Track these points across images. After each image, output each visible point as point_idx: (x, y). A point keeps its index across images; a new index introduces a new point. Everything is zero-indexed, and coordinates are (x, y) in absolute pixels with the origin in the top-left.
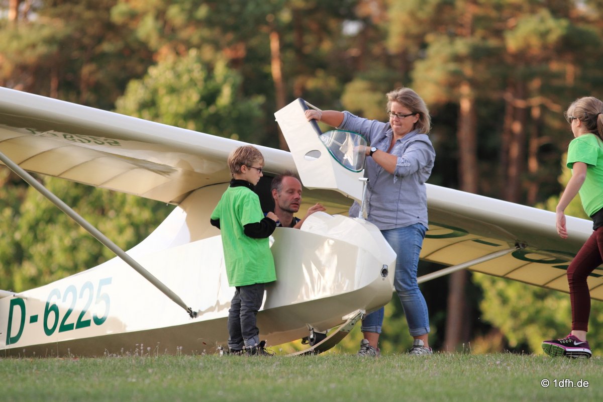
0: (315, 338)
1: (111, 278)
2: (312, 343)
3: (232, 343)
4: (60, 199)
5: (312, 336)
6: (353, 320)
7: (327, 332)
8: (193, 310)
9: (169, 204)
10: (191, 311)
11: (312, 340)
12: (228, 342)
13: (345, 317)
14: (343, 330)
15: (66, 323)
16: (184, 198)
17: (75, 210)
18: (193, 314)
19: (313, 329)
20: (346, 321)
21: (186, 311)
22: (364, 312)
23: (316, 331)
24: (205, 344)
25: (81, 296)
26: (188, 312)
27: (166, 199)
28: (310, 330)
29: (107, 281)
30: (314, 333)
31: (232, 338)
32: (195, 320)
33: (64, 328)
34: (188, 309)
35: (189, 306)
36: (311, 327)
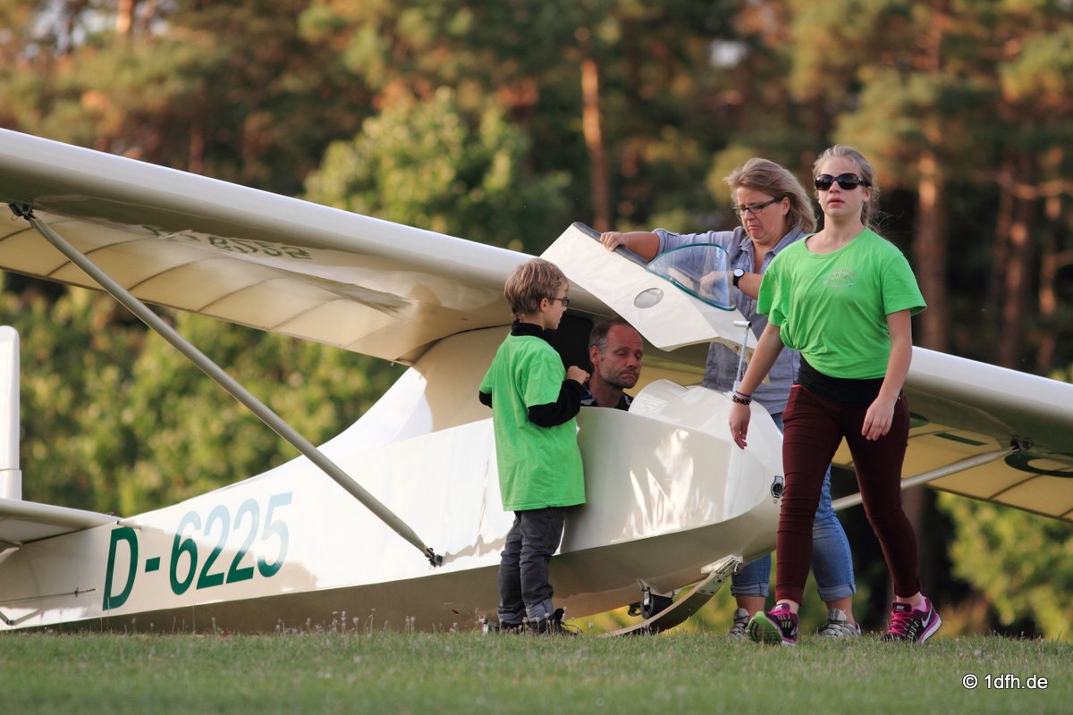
0: (652, 605)
1: (291, 493)
2: (647, 613)
3: (505, 612)
4: (204, 353)
5: (646, 602)
6: (720, 573)
7: (673, 594)
8: (436, 552)
9: (395, 364)
10: (433, 554)
11: (647, 608)
12: (499, 609)
13: (707, 569)
14: (703, 591)
15: (210, 572)
16: (422, 354)
17: (229, 374)
18: (436, 560)
19: (648, 588)
20: (708, 575)
21: (423, 555)
22: (740, 560)
23: (654, 592)
24: (457, 613)
25: (237, 526)
26: (427, 556)
27: (390, 355)
28: (644, 591)
29: (283, 499)
30: (650, 595)
31: (505, 603)
32: (439, 570)
33: (206, 582)
34: (428, 550)
35: (428, 545)
36: (646, 585)
